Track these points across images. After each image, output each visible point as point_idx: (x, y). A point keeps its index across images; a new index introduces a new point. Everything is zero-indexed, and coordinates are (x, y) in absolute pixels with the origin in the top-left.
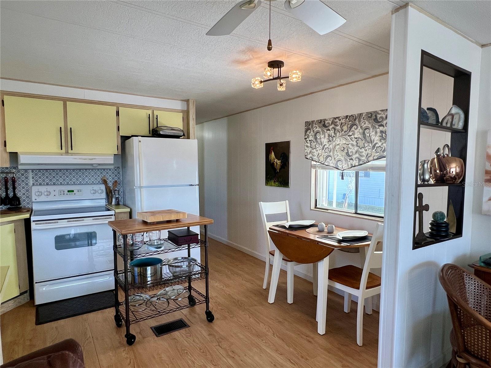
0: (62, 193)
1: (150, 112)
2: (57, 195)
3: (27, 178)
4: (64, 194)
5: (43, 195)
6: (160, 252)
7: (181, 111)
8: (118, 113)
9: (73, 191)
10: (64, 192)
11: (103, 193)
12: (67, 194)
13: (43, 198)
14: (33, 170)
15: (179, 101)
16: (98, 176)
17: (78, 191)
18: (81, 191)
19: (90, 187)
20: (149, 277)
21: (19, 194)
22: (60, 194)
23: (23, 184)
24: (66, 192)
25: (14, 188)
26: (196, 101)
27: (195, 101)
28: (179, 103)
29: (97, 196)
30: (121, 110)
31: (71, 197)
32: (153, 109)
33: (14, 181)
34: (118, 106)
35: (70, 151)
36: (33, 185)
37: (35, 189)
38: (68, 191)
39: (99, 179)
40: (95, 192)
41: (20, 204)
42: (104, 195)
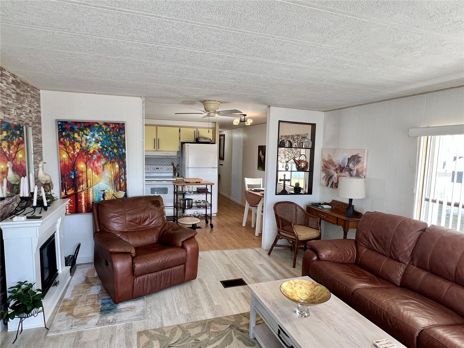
0: (154, 169)
1: (195, 130)
2: (152, 170)
7: (211, 128)
8: (180, 131)
9: (158, 168)
16: (170, 161)
18: (162, 169)
19: (166, 167)
24: (156, 169)
26: (220, 123)
28: (211, 124)
29: (169, 171)
30: (181, 129)
31: (157, 171)
32: (197, 128)
34: (180, 127)
35: (158, 150)
39: (170, 163)
40: (168, 169)
42: (172, 171)
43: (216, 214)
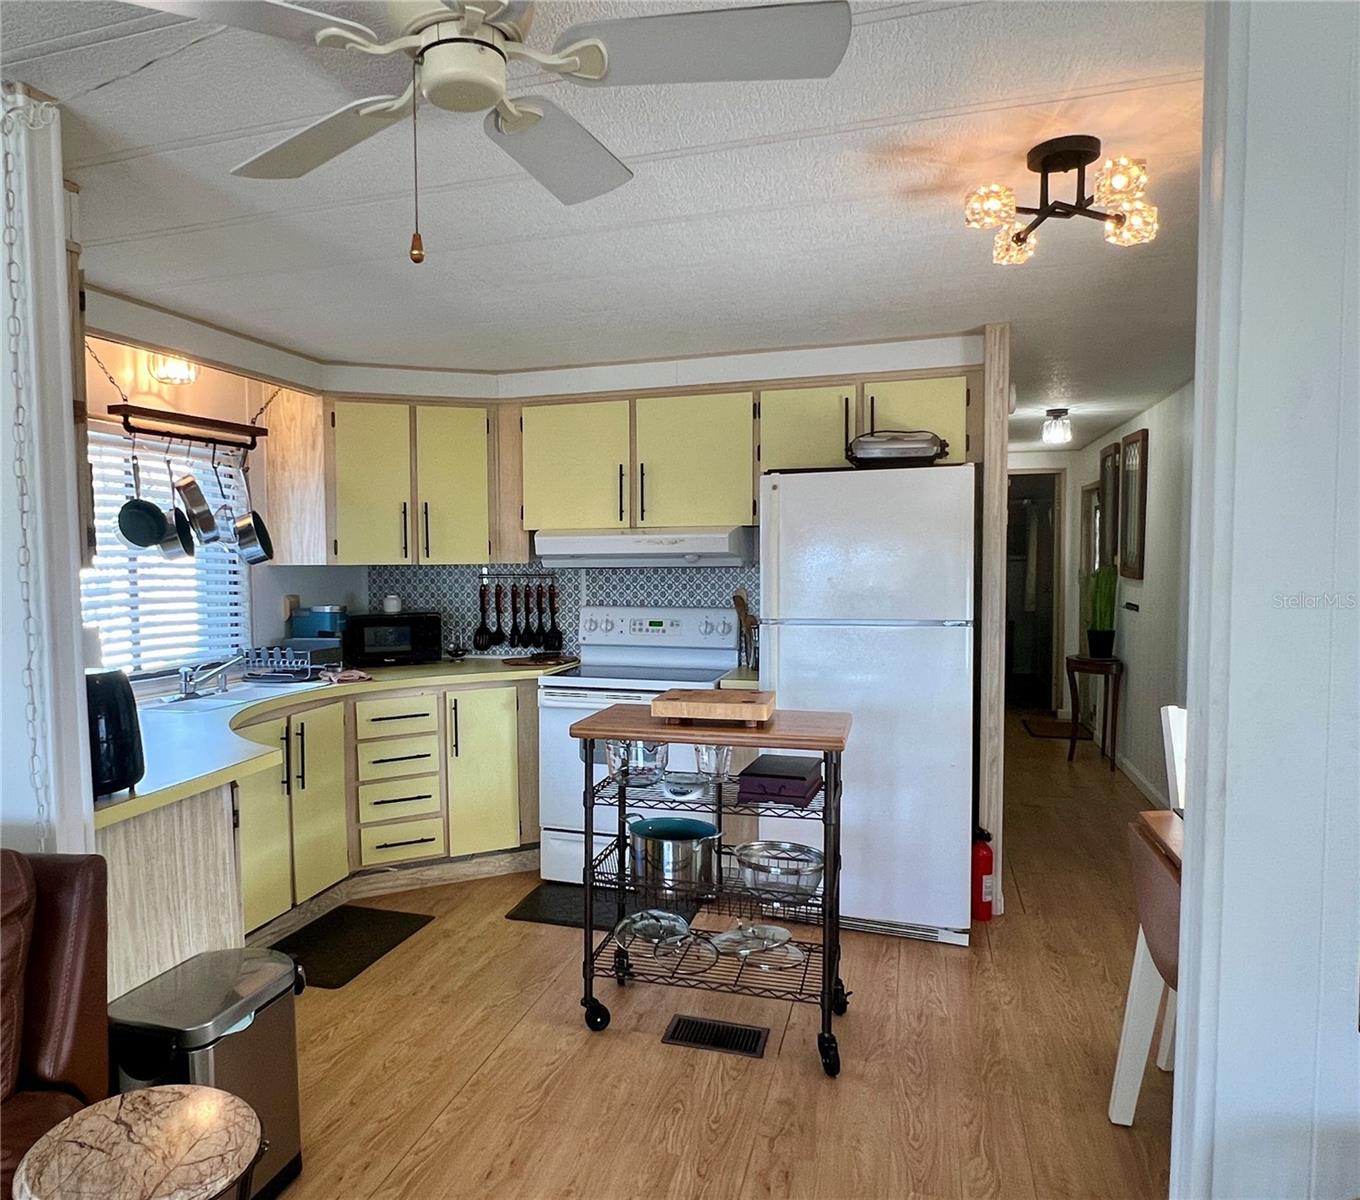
0: (636, 627)
1: (850, 392)
2: (626, 630)
3: (576, 588)
4: (640, 630)
5: (598, 629)
6: (675, 804)
7: (959, 370)
8: (756, 410)
9: (660, 624)
10: (641, 624)
11: (729, 632)
12: (647, 630)
13: (598, 637)
14: (588, 570)
15: (960, 338)
16: (728, 587)
17: (672, 625)
18: (678, 625)
19: (700, 615)
20: (668, 871)
21: (562, 626)
22: (634, 630)
23: (570, 603)
24: (646, 625)
25: (554, 611)
26: (1011, 327)
27: (1008, 325)
28: (956, 343)
29: (714, 640)
30: (767, 398)
31: (654, 637)
32: (860, 381)
33: (553, 596)
34: (754, 387)
35: (640, 523)
36: (588, 604)
37: (586, 613)
38: (651, 624)
39: (729, 595)
40: (710, 628)
41: (560, 647)
42: (732, 640)
43: (964, 932)
